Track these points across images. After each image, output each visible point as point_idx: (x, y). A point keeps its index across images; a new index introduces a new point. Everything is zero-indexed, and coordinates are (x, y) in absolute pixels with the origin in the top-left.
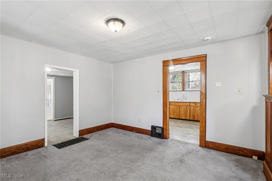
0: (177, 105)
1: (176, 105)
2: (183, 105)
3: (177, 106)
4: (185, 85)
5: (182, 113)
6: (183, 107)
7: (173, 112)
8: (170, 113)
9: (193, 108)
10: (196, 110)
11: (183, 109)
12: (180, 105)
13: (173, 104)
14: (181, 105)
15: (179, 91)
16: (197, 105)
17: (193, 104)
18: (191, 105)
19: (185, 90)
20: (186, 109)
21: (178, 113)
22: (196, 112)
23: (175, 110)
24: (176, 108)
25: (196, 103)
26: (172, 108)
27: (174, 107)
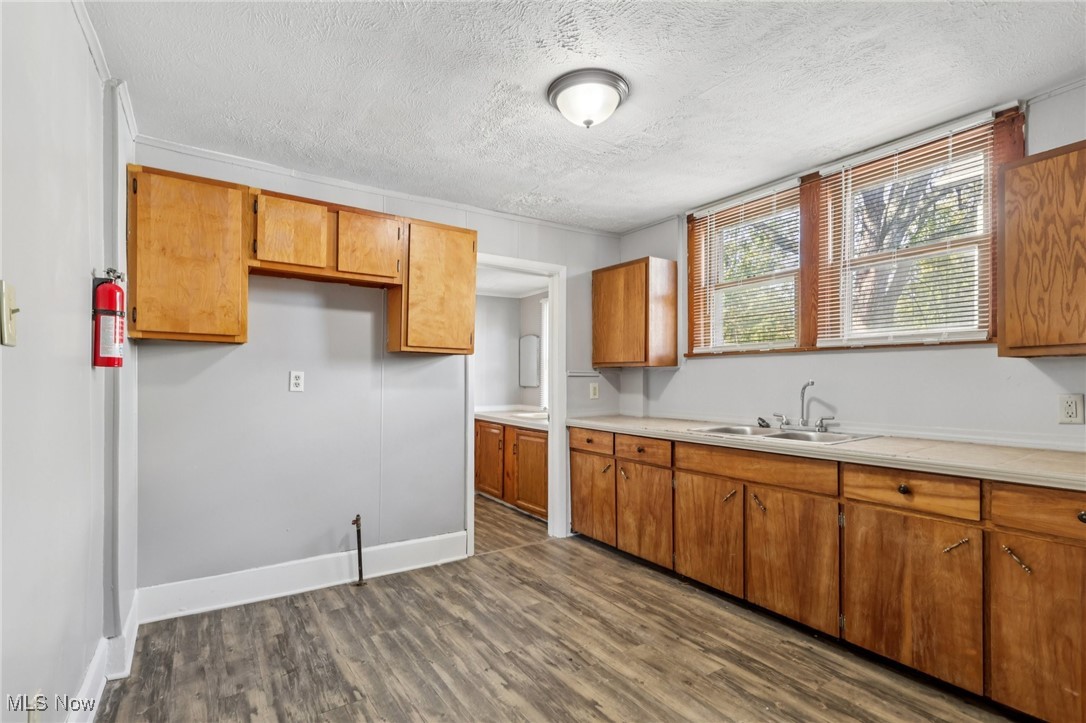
0: (728, 472)
1: (721, 471)
2: (775, 482)
3: (729, 484)
4: (826, 296)
5: (770, 554)
6: (773, 499)
7: (694, 529)
8: (679, 538)
9: (880, 530)
10: (909, 556)
11: (773, 522)
12: (750, 475)
13: (697, 459)
14: (759, 478)
15: (774, 352)
16: (919, 502)
17: (879, 480)
18: (848, 492)
19: (819, 345)
20: (808, 522)
21: (735, 551)
22: (908, 582)
23: (710, 514)
24: (718, 496)
25: (914, 482)
26: (687, 493)
27: (701, 492)
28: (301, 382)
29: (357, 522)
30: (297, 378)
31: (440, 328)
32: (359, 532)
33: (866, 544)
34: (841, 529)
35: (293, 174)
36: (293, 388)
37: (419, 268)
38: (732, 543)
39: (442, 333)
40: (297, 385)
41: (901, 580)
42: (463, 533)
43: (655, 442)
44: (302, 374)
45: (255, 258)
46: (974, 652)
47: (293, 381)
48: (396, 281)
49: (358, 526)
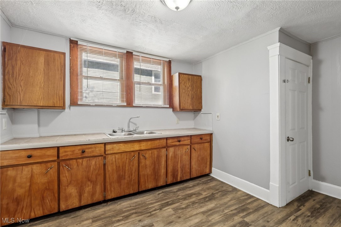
5: (147, 171)
6: (148, 153)
7: (116, 177)
9: (174, 152)
10: (179, 155)
11: (148, 161)
13: (118, 148)
15: (117, 106)
16: (181, 143)
17: (174, 140)
18: (168, 144)
19: (134, 105)
21: (135, 177)
23: (124, 168)
24: (128, 160)
25: (180, 139)
26: (112, 164)
27: (120, 161)
33: (172, 157)
34: (167, 155)
38: (134, 174)
41: (178, 162)
43: (93, 146)
46: (189, 171)
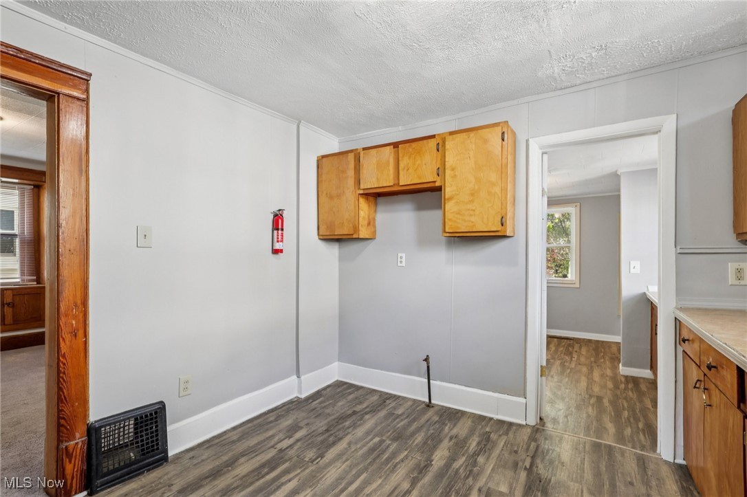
28: (404, 260)
29: (427, 360)
30: (401, 257)
31: (471, 215)
32: (428, 367)
35: (400, 129)
36: (399, 264)
37: (453, 169)
39: (473, 219)
40: (401, 262)
42: (522, 400)
44: (404, 255)
45: (359, 189)
47: (399, 260)
48: (437, 184)
49: (428, 363)
